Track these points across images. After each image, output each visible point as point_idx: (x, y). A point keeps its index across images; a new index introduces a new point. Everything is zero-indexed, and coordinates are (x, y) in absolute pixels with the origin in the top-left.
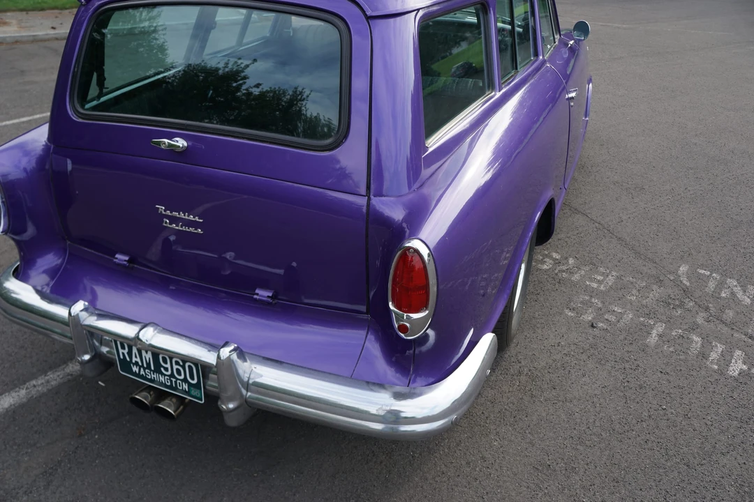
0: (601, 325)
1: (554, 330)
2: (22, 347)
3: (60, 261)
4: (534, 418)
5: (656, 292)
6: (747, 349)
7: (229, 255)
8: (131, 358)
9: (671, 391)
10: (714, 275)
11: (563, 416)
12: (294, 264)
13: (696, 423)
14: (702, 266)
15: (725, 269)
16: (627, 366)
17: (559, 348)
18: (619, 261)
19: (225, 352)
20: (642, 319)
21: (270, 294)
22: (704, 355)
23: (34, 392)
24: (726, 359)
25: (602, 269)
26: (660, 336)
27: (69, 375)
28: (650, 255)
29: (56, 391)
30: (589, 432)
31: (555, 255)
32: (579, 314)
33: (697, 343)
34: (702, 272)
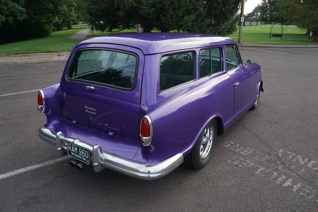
0: (240, 166)
1: (221, 166)
2: (44, 153)
3: (58, 122)
4: (203, 191)
5: (267, 157)
6: (295, 179)
7: (106, 125)
8: (71, 150)
9: (258, 188)
10: (293, 154)
11: (213, 191)
12: (124, 128)
13: (262, 199)
14: (289, 151)
15: (298, 152)
16: (244, 179)
17: (221, 171)
18: (256, 147)
19: (96, 147)
20: (257, 165)
21: (113, 134)
22: (276, 179)
23: (45, 165)
24: (284, 181)
25: (248, 149)
26: (261, 171)
27: (56, 161)
28: (270, 145)
29: (52, 165)
30: (221, 197)
31: (232, 143)
32: (233, 161)
33: (275, 175)
34: (288, 152)
